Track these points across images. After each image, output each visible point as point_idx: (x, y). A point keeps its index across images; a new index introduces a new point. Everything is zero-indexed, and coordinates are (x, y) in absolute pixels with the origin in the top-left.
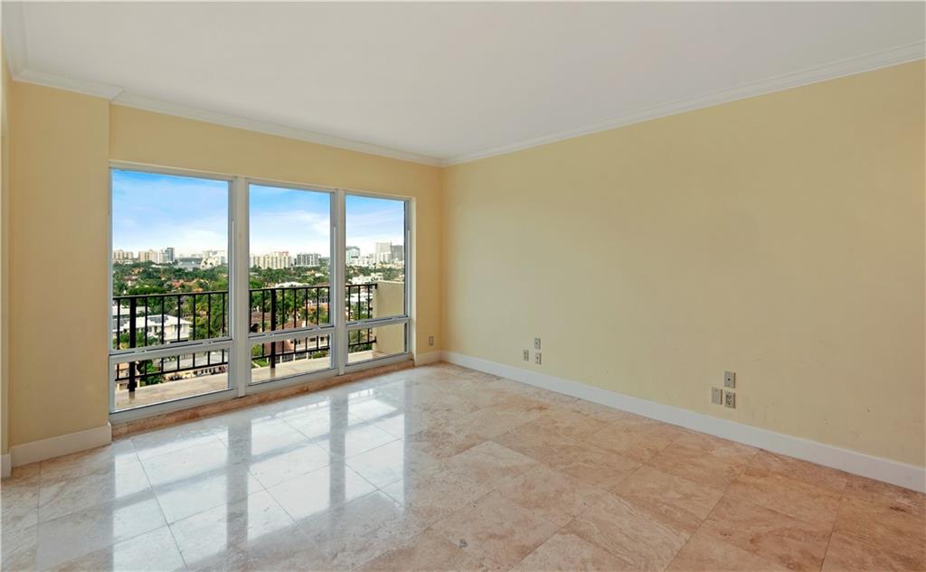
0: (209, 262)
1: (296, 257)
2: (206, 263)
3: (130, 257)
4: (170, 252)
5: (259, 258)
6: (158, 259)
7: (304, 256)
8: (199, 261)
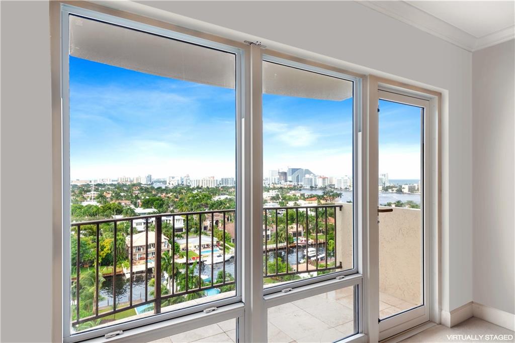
0: (171, 183)
1: (221, 180)
2: (169, 184)
3: (129, 180)
4: (149, 177)
5: (199, 180)
6: (144, 182)
7: (226, 179)
8: (165, 182)
